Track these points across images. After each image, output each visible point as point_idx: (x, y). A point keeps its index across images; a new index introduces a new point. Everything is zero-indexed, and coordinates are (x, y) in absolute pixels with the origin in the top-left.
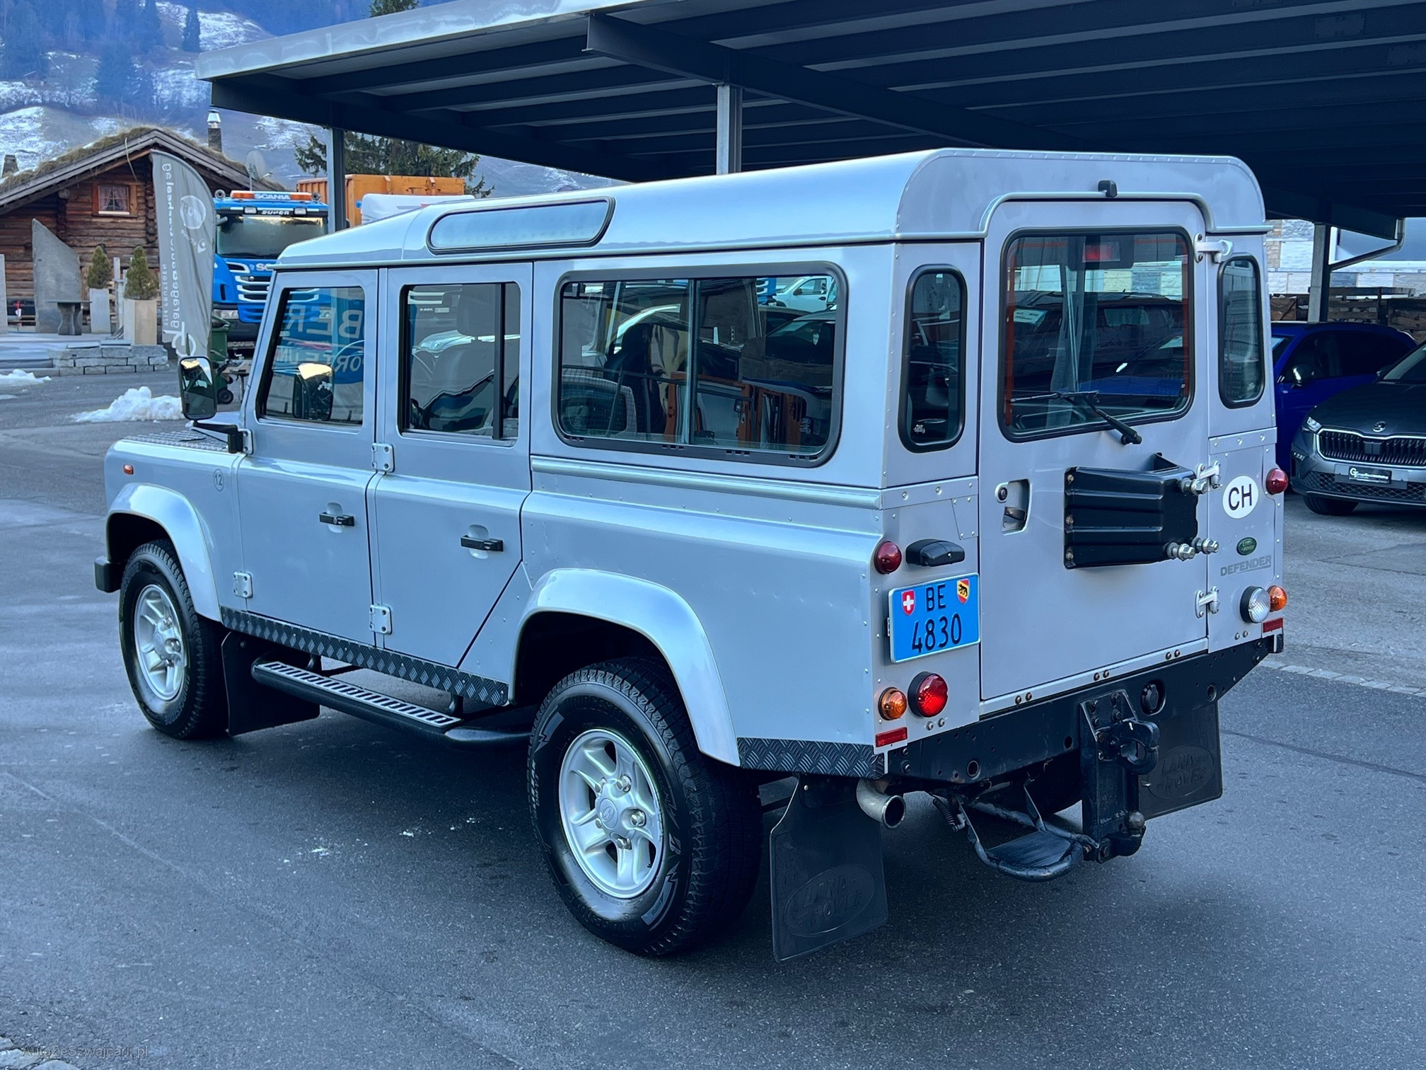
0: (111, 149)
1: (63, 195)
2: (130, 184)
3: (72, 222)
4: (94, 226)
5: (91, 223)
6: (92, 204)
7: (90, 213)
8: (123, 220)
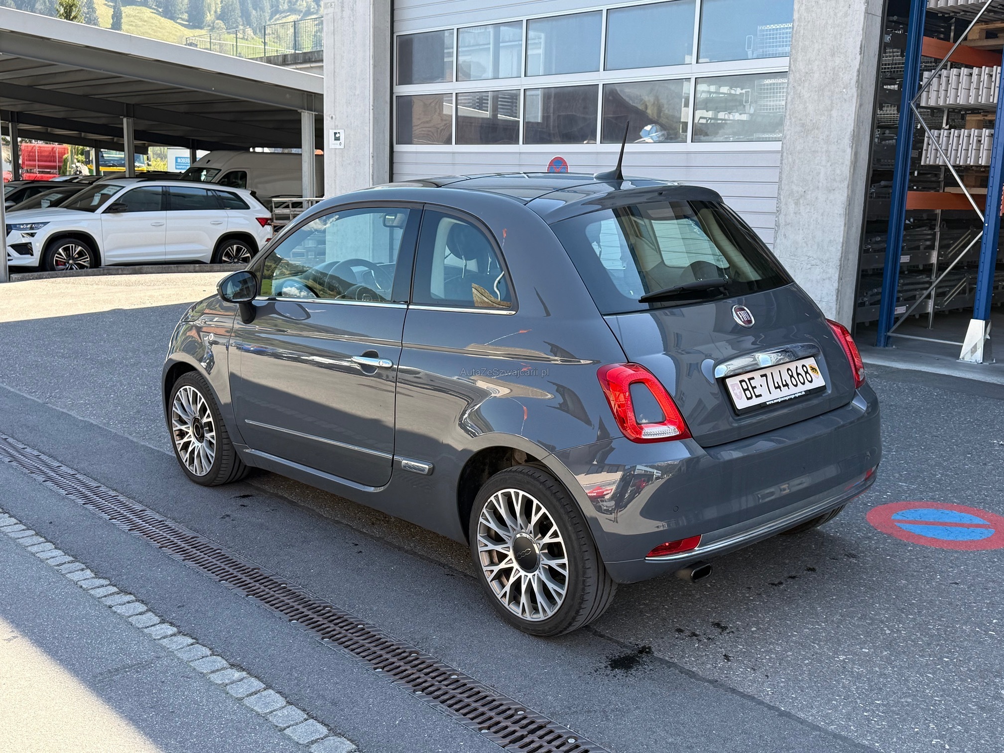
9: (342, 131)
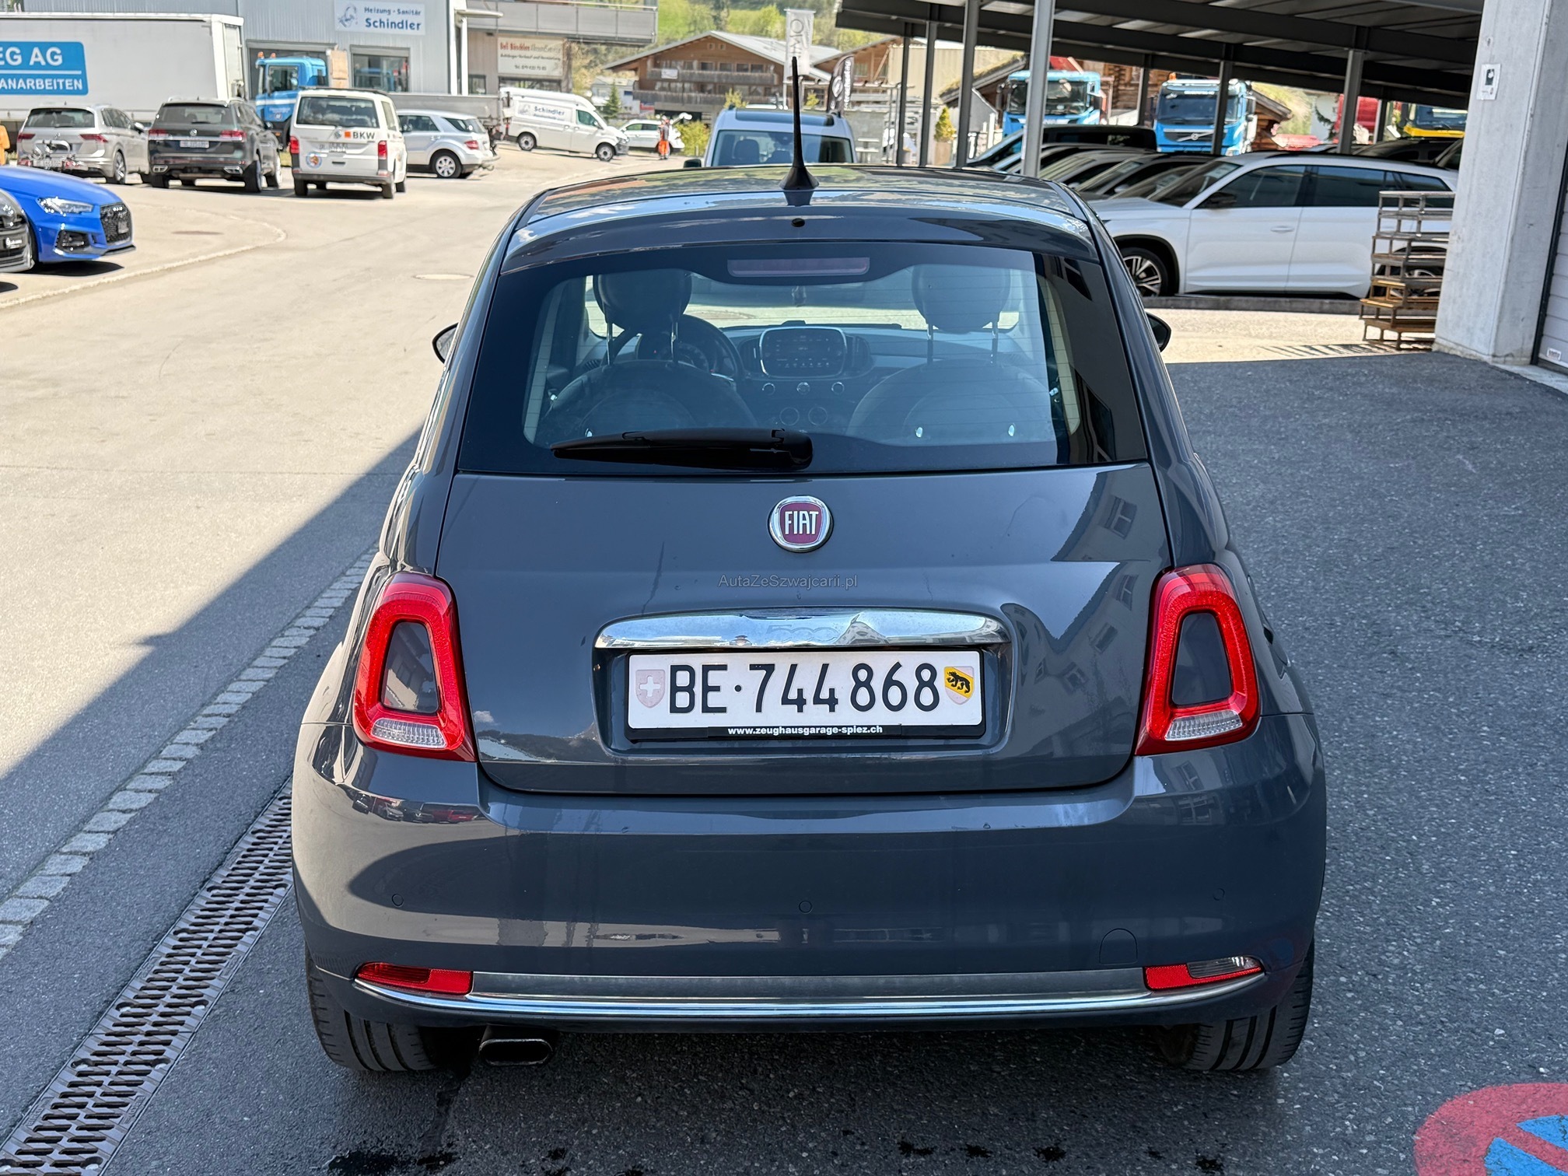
9: (1497, 68)
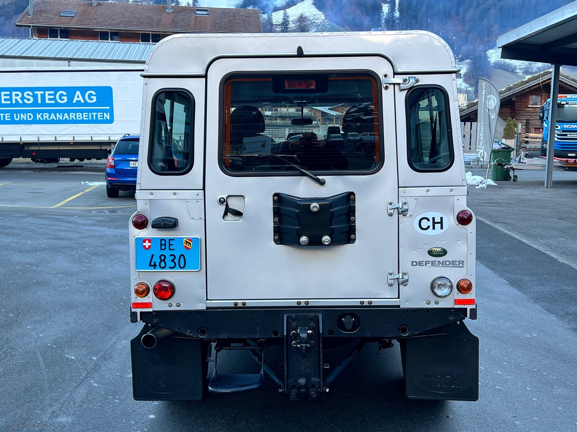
0: (534, 80)
1: (514, 99)
2: (542, 94)
3: (517, 110)
4: (526, 111)
5: (525, 110)
6: (526, 102)
7: (525, 106)
8: (538, 109)
